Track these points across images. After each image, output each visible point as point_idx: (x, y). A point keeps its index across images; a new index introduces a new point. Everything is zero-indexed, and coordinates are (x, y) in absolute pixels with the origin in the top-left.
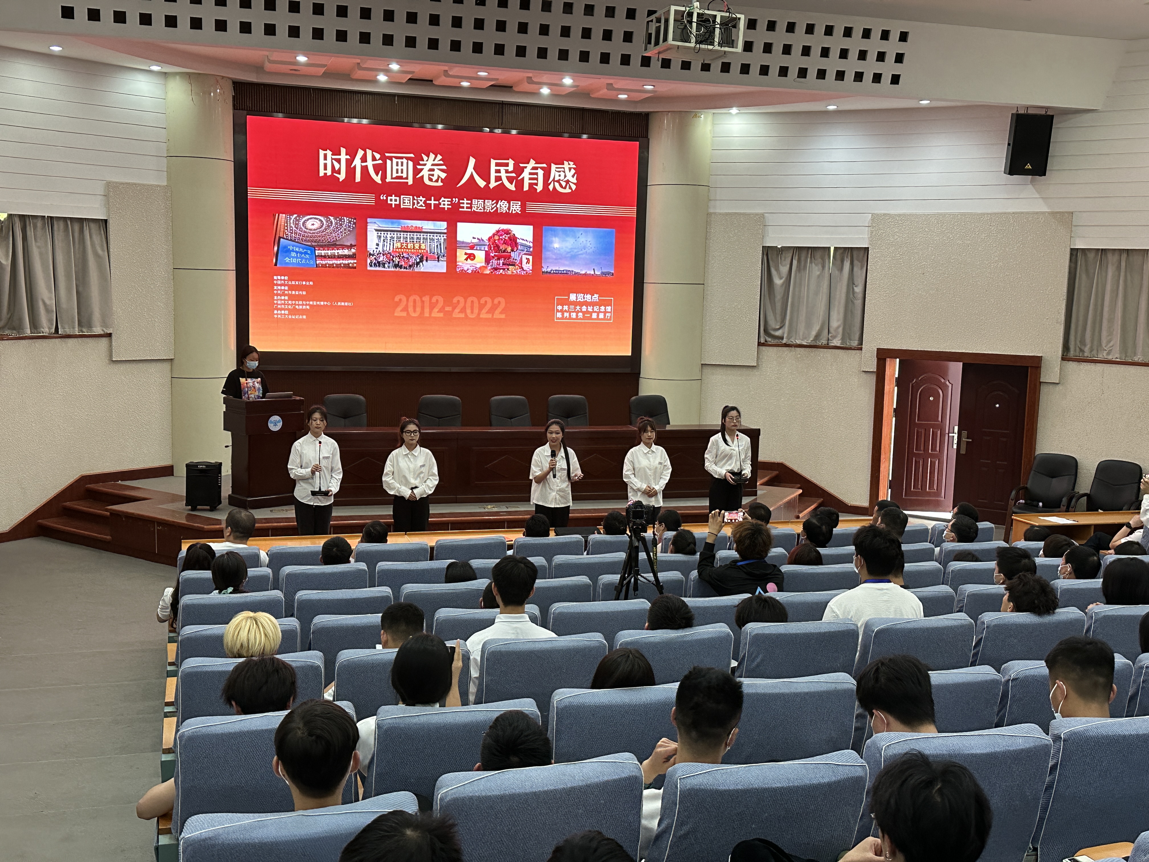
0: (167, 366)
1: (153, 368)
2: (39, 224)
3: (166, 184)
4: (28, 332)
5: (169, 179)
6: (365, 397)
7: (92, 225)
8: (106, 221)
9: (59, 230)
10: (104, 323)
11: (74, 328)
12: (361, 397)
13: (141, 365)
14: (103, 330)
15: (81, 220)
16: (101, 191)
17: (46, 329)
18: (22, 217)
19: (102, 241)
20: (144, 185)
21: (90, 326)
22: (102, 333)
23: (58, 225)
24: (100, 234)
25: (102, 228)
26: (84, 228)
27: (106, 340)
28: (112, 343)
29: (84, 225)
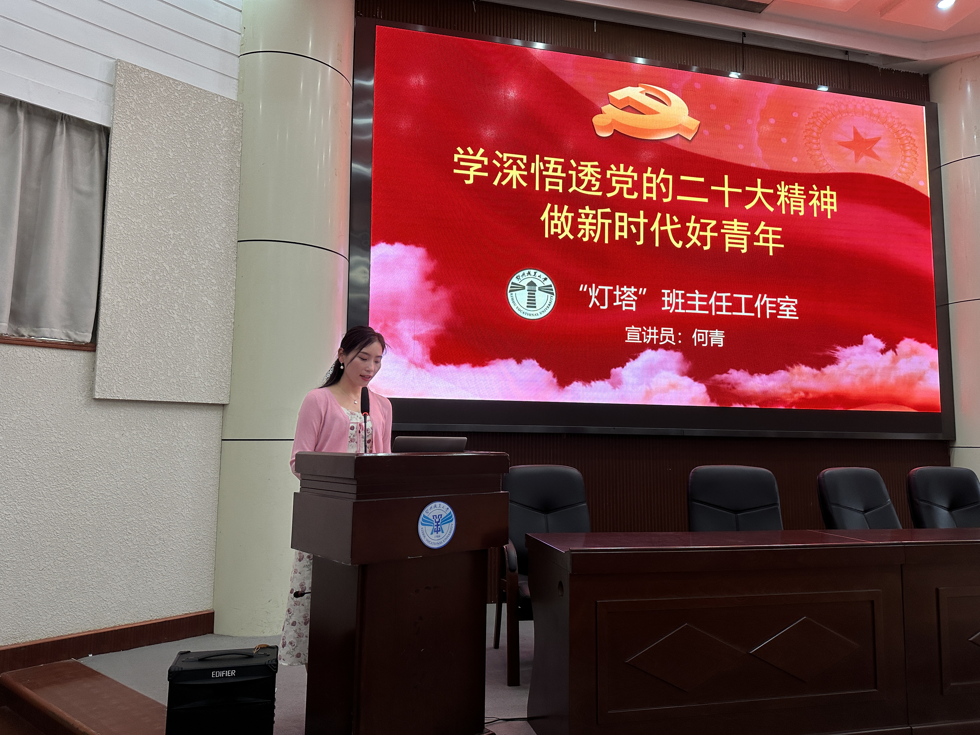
0: (214, 416)
1: (185, 419)
5: (240, 93)
6: (581, 471)
8: (108, 132)
10: (73, 324)
12: (574, 471)
13: (160, 414)
14: (69, 337)
15: (53, 115)
16: (102, 73)
20: (191, 86)
21: (36, 325)
22: (65, 339)
24: (93, 155)
25: (97, 146)
26: (57, 138)
27: (81, 357)
28: (95, 362)
29: (58, 129)
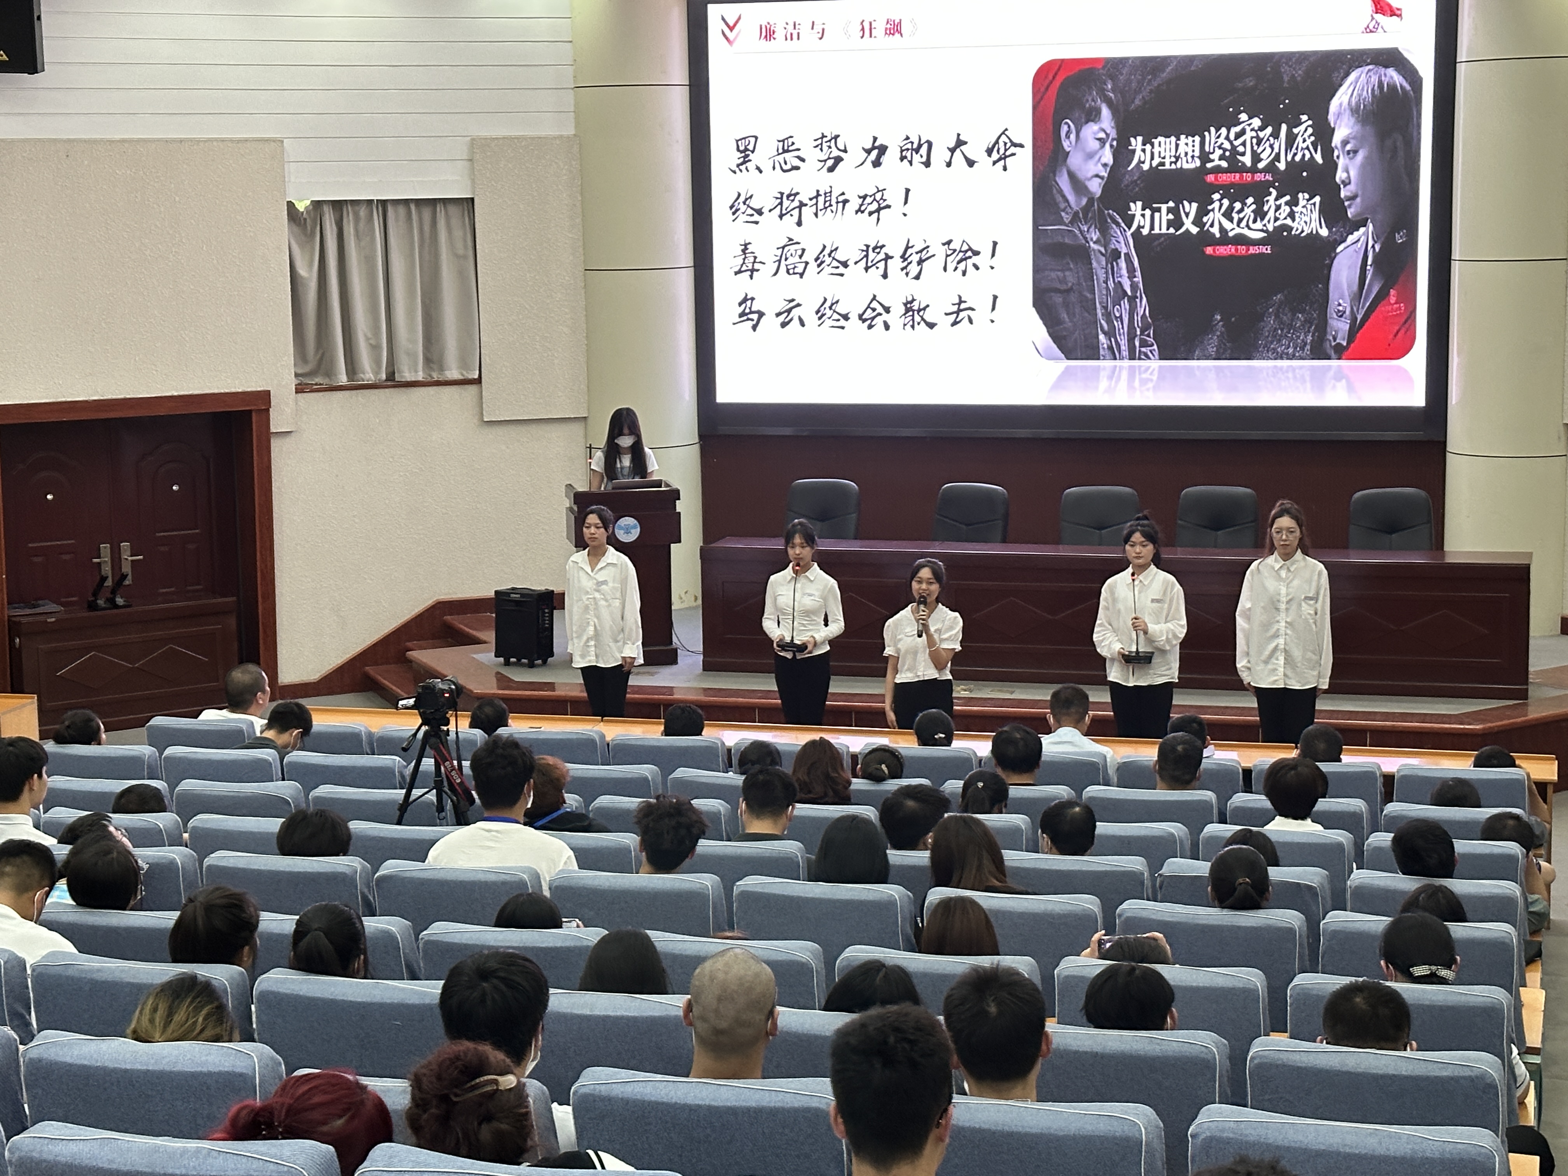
0: (577, 429)
1: (556, 433)
2: (363, 212)
3: (573, 132)
4: (343, 379)
5: (577, 125)
6: (857, 485)
7: (453, 209)
8: (472, 199)
9: (397, 220)
10: (464, 364)
11: (416, 371)
12: (853, 484)
13: (534, 429)
14: (463, 375)
15: (433, 202)
16: (462, 152)
17: (368, 375)
18: (338, 205)
19: (465, 234)
20: (533, 138)
21: (441, 369)
22: (461, 377)
23: (396, 211)
24: (464, 222)
25: (466, 212)
26: (438, 214)
27: (472, 389)
28: (481, 392)
29: (438, 209)
